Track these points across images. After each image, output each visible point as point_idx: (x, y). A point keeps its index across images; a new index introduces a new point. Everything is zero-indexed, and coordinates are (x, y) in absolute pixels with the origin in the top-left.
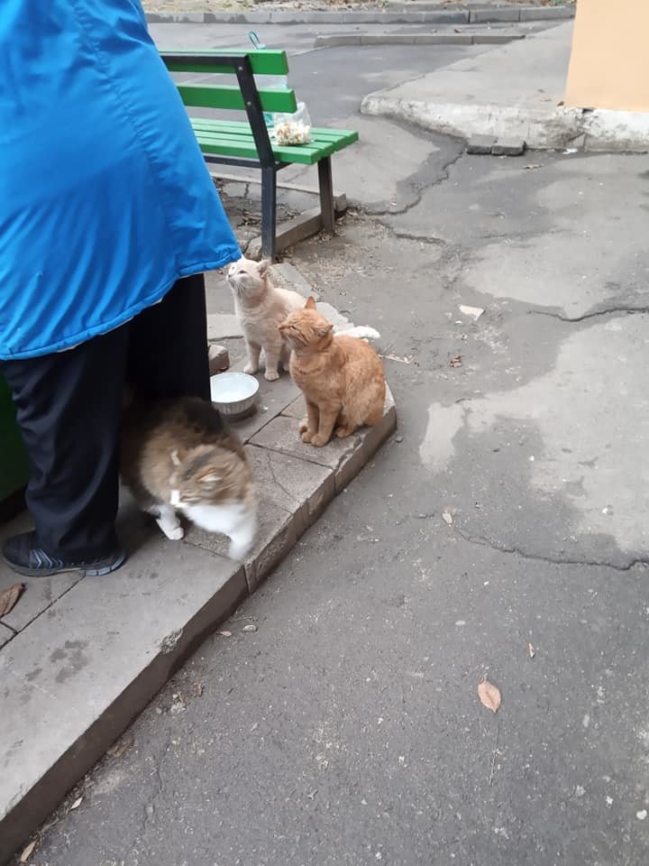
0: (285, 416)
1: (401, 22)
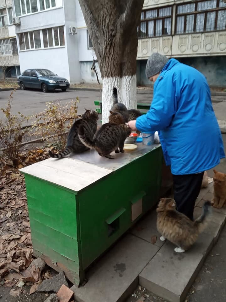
0: (204, 200)
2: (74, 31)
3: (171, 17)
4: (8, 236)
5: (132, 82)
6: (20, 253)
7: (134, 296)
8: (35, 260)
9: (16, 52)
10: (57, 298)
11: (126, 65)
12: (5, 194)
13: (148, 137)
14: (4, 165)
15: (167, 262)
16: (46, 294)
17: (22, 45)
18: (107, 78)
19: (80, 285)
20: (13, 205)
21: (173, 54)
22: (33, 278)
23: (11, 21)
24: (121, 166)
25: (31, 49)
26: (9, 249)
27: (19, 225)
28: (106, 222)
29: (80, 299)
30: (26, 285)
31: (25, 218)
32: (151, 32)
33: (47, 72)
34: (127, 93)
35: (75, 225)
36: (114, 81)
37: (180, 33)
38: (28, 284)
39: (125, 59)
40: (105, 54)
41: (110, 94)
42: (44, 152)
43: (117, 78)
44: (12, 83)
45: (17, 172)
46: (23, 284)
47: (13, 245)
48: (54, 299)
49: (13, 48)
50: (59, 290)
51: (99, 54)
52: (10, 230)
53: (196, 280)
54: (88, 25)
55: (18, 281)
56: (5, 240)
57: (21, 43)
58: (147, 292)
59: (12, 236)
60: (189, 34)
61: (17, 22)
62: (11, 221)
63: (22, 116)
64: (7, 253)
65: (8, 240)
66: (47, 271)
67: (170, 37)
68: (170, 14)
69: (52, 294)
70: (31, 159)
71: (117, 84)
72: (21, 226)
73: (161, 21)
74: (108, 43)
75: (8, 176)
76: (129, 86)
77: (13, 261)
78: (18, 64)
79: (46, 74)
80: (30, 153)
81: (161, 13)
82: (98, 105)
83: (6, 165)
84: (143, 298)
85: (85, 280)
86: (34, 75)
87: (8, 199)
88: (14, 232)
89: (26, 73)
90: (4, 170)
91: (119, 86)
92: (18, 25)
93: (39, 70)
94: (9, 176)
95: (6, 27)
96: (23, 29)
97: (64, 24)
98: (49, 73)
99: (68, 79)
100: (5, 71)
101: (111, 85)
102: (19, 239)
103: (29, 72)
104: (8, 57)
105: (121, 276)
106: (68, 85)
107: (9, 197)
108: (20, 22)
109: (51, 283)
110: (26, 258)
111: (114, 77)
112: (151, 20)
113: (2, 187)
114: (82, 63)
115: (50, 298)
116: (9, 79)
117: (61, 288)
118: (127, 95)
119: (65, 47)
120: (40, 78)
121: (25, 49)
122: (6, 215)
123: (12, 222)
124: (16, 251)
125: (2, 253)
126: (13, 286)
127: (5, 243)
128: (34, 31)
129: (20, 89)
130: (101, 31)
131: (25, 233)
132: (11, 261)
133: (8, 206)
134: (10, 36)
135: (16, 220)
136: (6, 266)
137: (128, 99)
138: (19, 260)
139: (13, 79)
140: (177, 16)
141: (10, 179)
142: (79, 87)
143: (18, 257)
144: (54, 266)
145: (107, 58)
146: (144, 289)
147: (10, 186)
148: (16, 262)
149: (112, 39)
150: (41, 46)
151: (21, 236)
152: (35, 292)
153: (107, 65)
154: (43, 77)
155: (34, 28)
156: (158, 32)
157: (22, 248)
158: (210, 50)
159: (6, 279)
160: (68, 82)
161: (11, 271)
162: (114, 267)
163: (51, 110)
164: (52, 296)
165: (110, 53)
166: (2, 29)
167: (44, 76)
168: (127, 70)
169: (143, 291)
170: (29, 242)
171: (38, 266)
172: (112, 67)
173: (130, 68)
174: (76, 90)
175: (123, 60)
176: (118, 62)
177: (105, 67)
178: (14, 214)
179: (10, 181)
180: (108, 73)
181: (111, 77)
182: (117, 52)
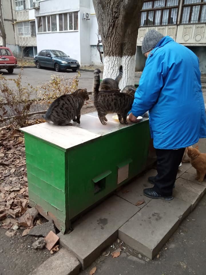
0: (187, 173)
2: (87, 17)
3: (178, 7)
4: (9, 188)
5: (131, 62)
6: (18, 202)
7: (112, 247)
8: (30, 209)
9: (34, 34)
10: (44, 241)
11: (127, 45)
12: (11, 154)
14: (13, 130)
15: (145, 221)
16: (36, 237)
17: (40, 28)
18: (108, 56)
19: (66, 233)
20: (17, 163)
22: (26, 224)
23: (31, 5)
24: (110, 133)
25: (47, 32)
26: (9, 198)
27: (21, 180)
28: (92, 181)
29: (64, 244)
30: (20, 228)
31: (26, 174)
32: (158, 20)
33: (61, 53)
34: (125, 72)
35: (64, 179)
36: (114, 60)
37: (185, 23)
38: (21, 228)
39: (126, 40)
40: (108, 35)
41: (110, 72)
43: (117, 57)
44: (29, 61)
45: (23, 137)
46: (17, 227)
47: (13, 195)
48: (42, 242)
49: (32, 30)
50: (47, 235)
51: (103, 35)
52: (12, 183)
53: (169, 240)
54: (95, 8)
55: (13, 224)
56: (7, 191)
57: (39, 26)
58: (124, 245)
59: (13, 188)
60: (193, 24)
61: (36, 6)
62: (14, 176)
63: (32, 87)
64: (6, 202)
65: (9, 191)
66: (39, 219)
67: (175, 26)
68: (177, 5)
69: (41, 238)
71: (117, 62)
72: (21, 181)
73: (168, 11)
74: (111, 24)
75: (15, 139)
76: (128, 66)
77: (11, 208)
78: (36, 45)
79: (59, 55)
80: (37, 121)
81: (169, 3)
83: (15, 129)
84: (120, 249)
85: (71, 228)
86: (49, 56)
87: (13, 158)
88: (15, 185)
89: (41, 54)
90: (12, 134)
92: (38, 9)
93: (53, 51)
94: (17, 139)
95: (27, 11)
96: (42, 13)
97: (78, 10)
98: (62, 55)
100: (23, 50)
101: (111, 63)
102: (18, 191)
103: (44, 53)
104: (27, 38)
105: (102, 228)
106: (78, 66)
107: (14, 157)
108: (39, 7)
109: (41, 229)
110: (23, 207)
111: (115, 56)
112: (158, 10)
113: (10, 148)
114: (93, 47)
115: (39, 241)
116: (27, 58)
117: (49, 234)
119: (78, 31)
120: (54, 59)
121: (42, 32)
122: (10, 171)
124: (14, 200)
125: (3, 201)
126: (9, 228)
127: (6, 193)
128: (51, 15)
129: (36, 67)
130: (106, 13)
131: (25, 186)
132: (9, 208)
133: (12, 163)
134: (30, 19)
135: (18, 175)
136: (5, 211)
137: (126, 77)
138: (16, 208)
139: (30, 58)
140: (184, 6)
141: (17, 141)
142: (88, 68)
143: (16, 205)
144: (45, 216)
145: (109, 38)
146: (122, 242)
147: (16, 148)
148: (13, 209)
149: (115, 21)
150: (56, 30)
151: (21, 188)
152: (27, 235)
153: (109, 44)
154: (56, 57)
155: (52, 12)
156: (165, 22)
157: (20, 198)
159: (3, 222)
161: (9, 216)
162: (98, 221)
163: (54, 82)
164: (40, 239)
165: (112, 33)
166: (23, 12)
167: (57, 56)
168: (127, 50)
169: (121, 244)
170: (27, 194)
171: (32, 214)
172: (113, 47)
173: (130, 49)
174: (86, 71)
175: (124, 41)
176: (119, 43)
177: (107, 46)
178: (17, 171)
179: (17, 143)
180: (110, 52)
181: (112, 56)
182: (119, 33)
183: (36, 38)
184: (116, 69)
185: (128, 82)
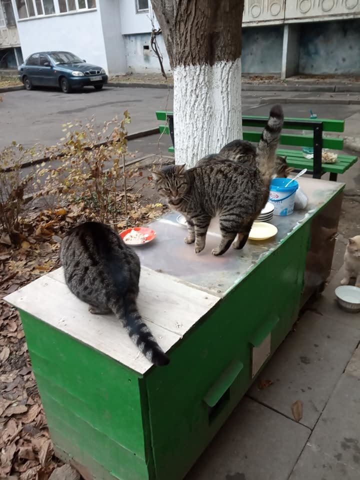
1: (296, 90)
4: (3, 407)
5: (234, 73)
6: (27, 452)
9: (12, 21)
11: (222, 38)
13: (282, 200)
15: (331, 467)
17: (22, 8)
18: (183, 66)
20: (13, 332)
21: (287, 17)
25: (37, 16)
26: (5, 439)
27: (26, 378)
33: (68, 56)
34: (223, 98)
36: (197, 74)
39: (221, 26)
40: (179, 17)
41: (191, 100)
42: (68, 212)
43: (204, 66)
44: (10, 77)
45: (19, 258)
47: (13, 429)
49: (7, 15)
51: (166, 17)
52: (7, 390)
57: (20, 5)
59: (10, 405)
62: (8, 368)
63: (21, 149)
65: (3, 416)
70: (45, 230)
71: (204, 78)
72: (28, 380)
75: (2, 267)
76: (227, 83)
77: (12, 471)
78: (18, 44)
79: (66, 60)
80: (43, 217)
82: (164, 119)
86: (46, 64)
87: (3, 317)
88: (15, 396)
89: (31, 61)
91: (207, 83)
93: (54, 54)
94: (4, 266)
98: (72, 59)
99: (105, 68)
101: (191, 81)
102: (25, 414)
103: (37, 58)
104: (0, 31)
106: (105, 78)
107: (5, 313)
110: (40, 464)
111: (198, 64)
114: (128, 38)
116: (5, 71)
118: (223, 102)
119: (96, 11)
120: (56, 69)
121: (27, 17)
123: (11, 371)
124: (18, 447)
129: (24, 88)
131: (37, 398)
132: (8, 470)
133: (2, 333)
135: (19, 366)
137: (226, 109)
138: (24, 468)
139: (12, 71)
141: (6, 272)
142: (124, 81)
143: (24, 461)
145: (182, 24)
147: (6, 289)
148: (19, 473)
150: (53, 10)
151: (29, 406)
153: (183, 38)
154: (61, 65)
157: (31, 436)
158: (354, 7)
160: (105, 74)
163: (73, 142)
165: (189, 12)
167: (62, 63)
168: (224, 49)
170: (46, 421)
172: (193, 44)
173: (231, 45)
174: (120, 87)
175: (215, 28)
176: (205, 33)
177: (179, 42)
178: (14, 353)
179: (7, 277)
180: (185, 56)
181: (191, 64)
182: (203, 11)
183: (18, 32)
184: (203, 92)
185: (230, 120)
